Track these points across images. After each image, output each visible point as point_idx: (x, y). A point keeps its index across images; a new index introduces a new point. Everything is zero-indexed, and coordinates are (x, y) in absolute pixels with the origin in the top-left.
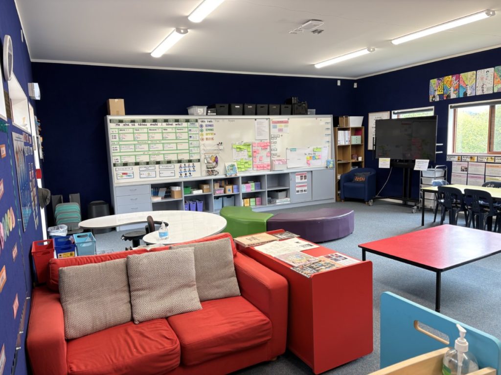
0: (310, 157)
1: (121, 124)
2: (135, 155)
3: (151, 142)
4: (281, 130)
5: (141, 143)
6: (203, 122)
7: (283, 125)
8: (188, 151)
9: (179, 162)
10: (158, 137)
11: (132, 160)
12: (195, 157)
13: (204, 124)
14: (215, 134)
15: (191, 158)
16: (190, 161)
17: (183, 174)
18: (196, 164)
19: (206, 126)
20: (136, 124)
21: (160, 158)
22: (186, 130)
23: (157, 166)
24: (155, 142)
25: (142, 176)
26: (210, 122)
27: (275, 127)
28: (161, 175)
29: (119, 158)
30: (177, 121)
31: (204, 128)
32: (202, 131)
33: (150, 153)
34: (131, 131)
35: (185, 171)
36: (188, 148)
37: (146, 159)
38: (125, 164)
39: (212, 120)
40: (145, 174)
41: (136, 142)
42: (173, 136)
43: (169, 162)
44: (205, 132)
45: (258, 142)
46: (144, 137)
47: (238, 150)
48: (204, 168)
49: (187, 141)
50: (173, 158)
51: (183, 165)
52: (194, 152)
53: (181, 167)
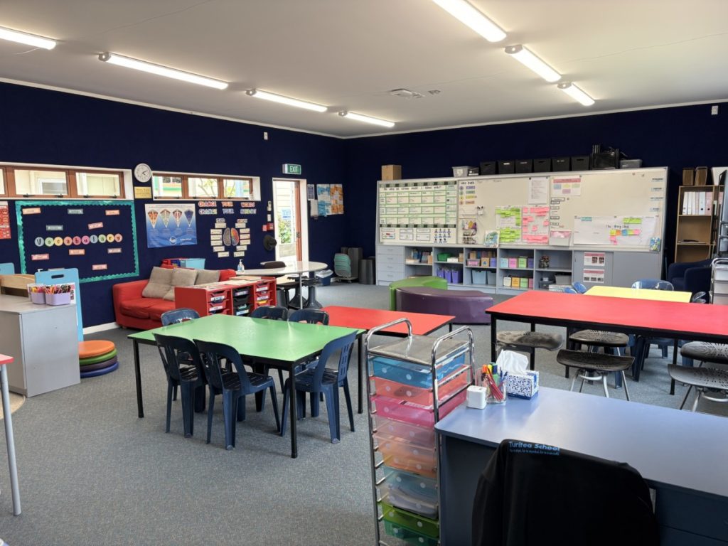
0: (618, 231)
1: (388, 189)
2: (398, 218)
3: (411, 205)
4: (567, 191)
5: (403, 206)
6: (463, 183)
7: (571, 184)
8: (444, 215)
9: (435, 226)
10: (418, 200)
11: (394, 222)
12: (452, 222)
13: (464, 186)
14: (476, 197)
15: (447, 223)
16: (446, 226)
17: (438, 239)
18: (452, 229)
19: (467, 187)
20: (400, 188)
21: (418, 222)
22: (444, 193)
23: (415, 229)
24: (414, 205)
25: (401, 238)
26: (471, 183)
27: (558, 187)
28: (418, 238)
29: (384, 219)
30: (436, 184)
31: (465, 190)
32: (462, 193)
33: (410, 216)
34: (395, 195)
35: (440, 237)
36: (444, 212)
37: (405, 221)
38: (389, 226)
39: (474, 181)
40: (404, 236)
41: (398, 206)
42: (430, 200)
43: (426, 226)
44: (465, 195)
45: (531, 206)
46: (405, 200)
47: (504, 216)
48: (461, 236)
49: (444, 204)
50: (430, 222)
51: (438, 229)
52: (451, 216)
53: (436, 232)
